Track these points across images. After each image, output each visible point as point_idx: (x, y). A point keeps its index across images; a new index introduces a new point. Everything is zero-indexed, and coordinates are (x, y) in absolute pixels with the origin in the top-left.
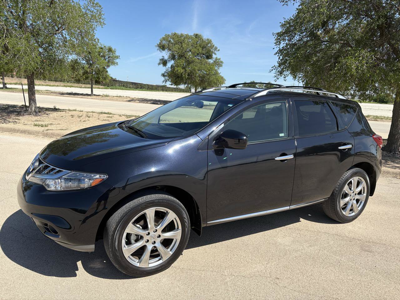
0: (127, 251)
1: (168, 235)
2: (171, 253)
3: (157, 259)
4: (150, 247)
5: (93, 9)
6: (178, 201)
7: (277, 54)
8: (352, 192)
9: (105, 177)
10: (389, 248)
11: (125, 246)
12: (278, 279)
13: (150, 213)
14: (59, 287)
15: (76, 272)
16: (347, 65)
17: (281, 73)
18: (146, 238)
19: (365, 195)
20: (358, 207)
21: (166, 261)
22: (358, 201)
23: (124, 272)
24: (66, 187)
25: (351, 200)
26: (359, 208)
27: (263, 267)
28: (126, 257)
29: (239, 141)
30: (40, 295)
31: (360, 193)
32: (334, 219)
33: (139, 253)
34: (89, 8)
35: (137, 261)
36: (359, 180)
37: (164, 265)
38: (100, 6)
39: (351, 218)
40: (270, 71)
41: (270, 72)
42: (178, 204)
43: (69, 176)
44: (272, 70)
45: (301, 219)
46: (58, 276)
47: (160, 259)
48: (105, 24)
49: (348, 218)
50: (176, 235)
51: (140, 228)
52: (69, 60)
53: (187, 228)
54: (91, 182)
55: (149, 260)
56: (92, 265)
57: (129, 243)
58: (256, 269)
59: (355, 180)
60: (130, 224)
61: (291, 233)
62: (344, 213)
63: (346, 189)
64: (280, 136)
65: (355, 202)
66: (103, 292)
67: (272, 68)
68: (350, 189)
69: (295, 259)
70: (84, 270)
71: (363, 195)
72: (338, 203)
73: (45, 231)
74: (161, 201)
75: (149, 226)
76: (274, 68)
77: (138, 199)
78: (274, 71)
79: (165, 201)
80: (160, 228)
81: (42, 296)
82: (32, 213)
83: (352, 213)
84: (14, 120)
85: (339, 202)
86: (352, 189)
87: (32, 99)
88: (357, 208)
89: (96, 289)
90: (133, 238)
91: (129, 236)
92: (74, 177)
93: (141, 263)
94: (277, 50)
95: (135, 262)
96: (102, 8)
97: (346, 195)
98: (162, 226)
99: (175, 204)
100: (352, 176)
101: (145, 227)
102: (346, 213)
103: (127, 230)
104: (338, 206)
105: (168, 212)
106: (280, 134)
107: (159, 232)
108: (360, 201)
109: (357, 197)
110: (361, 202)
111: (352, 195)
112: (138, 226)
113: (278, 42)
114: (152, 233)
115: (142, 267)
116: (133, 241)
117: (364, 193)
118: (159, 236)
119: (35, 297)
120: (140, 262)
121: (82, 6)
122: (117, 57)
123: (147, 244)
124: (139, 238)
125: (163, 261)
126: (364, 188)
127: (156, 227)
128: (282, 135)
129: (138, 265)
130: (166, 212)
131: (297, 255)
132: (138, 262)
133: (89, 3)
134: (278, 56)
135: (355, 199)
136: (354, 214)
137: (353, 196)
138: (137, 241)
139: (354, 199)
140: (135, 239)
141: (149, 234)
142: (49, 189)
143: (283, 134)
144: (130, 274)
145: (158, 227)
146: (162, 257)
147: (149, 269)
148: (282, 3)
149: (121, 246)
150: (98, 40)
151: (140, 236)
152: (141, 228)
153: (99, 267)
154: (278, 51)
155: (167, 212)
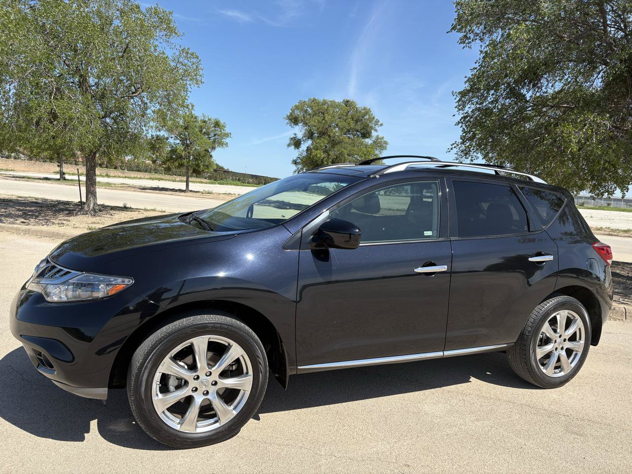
0: (161, 402)
1: (230, 382)
2: (235, 413)
3: (212, 421)
4: (199, 399)
5: (186, 61)
6: (247, 328)
7: (460, 125)
8: (559, 335)
9: (129, 282)
10: (617, 431)
11: (157, 395)
12: (409, 466)
13: (200, 343)
14: (53, 454)
15: (86, 435)
16: (563, 137)
17: (466, 154)
18: (193, 384)
19: (582, 342)
20: (571, 363)
21: (227, 426)
22: (569, 352)
23: (154, 438)
24: (74, 297)
25: (556, 349)
26: (573, 365)
27: (388, 446)
28: (159, 412)
29: (350, 237)
30: (21, 464)
31: (573, 338)
32: (528, 380)
33: (180, 408)
34: (181, 60)
35: (178, 421)
36: (569, 316)
37: (222, 432)
38: (197, 57)
39: (558, 380)
40: (449, 150)
41: (449, 152)
42: (248, 333)
43: (78, 280)
44: (452, 149)
45: (472, 379)
46: (56, 439)
47: (216, 422)
48: (204, 83)
49: (552, 380)
50: (244, 384)
51: (184, 367)
52: (149, 136)
53: (261, 373)
54: (108, 288)
55: (198, 421)
56: (111, 427)
57: (164, 389)
58: (375, 449)
59: (561, 316)
60: (167, 360)
61: (450, 399)
62: (544, 371)
63: (546, 328)
64: (425, 235)
65: (563, 353)
66: (117, 466)
67: (452, 145)
68: (555, 331)
69: (445, 437)
70: (98, 432)
71: (578, 342)
72: (531, 351)
73: (39, 364)
74: (219, 325)
75: (199, 365)
76: (455, 145)
77: (182, 320)
78: (455, 150)
79: (226, 327)
80: (217, 369)
81: (23, 465)
82: (21, 336)
83: (561, 371)
84: (60, 222)
85: (534, 351)
86: (558, 331)
87: (91, 192)
88: (569, 365)
89: (108, 462)
90: (172, 383)
91: (165, 378)
92: (86, 281)
93: (183, 425)
94: (458, 117)
95: (173, 422)
96: (200, 61)
97: (546, 341)
98: (219, 367)
99: (242, 333)
100: (557, 308)
101: (193, 367)
102: (549, 371)
103: (162, 369)
104: (533, 358)
105: (231, 344)
106: (425, 232)
107: (215, 376)
108: (574, 353)
109: (568, 345)
110: (576, 354)
111: (558, 340)
112: (181, 364)
113: (461, 106)
114: (203, 377)
115: (185, 431)
116: (172, 388)
117: (580, 339)
118: (216, 383)
119: (12, 466)
120: (181, 423)
121: (171, 58)
122: (227, 135)
123: (194, 394)
124: (182, 384)
125: (220, 424)
126: (580, 329)
127: (209, 368)
128: (428, 233)
129: (178, 427)
130: (227, 344)
131: (449, 432)
132: (179, 423)
133: (180, 53)
134: (461, 127)
135: (565, 349)
136: (562, 374)
137: (560, 343)
138: (178, 387)
139: (562, 348)
140: (176, 384)
141: (198, 377)
142: (49, 299)
143: (431, 232)
144: (164, 442)
145: (214, 369)
146: (219, 419)
147: (196, 435)
148: (462, 45)
149: (150, 394)
150: (193, 106)
151: (183, 381)
152: (186, 367)
153: (123, 430)
154: (461, 120)
155: (229, 344)
